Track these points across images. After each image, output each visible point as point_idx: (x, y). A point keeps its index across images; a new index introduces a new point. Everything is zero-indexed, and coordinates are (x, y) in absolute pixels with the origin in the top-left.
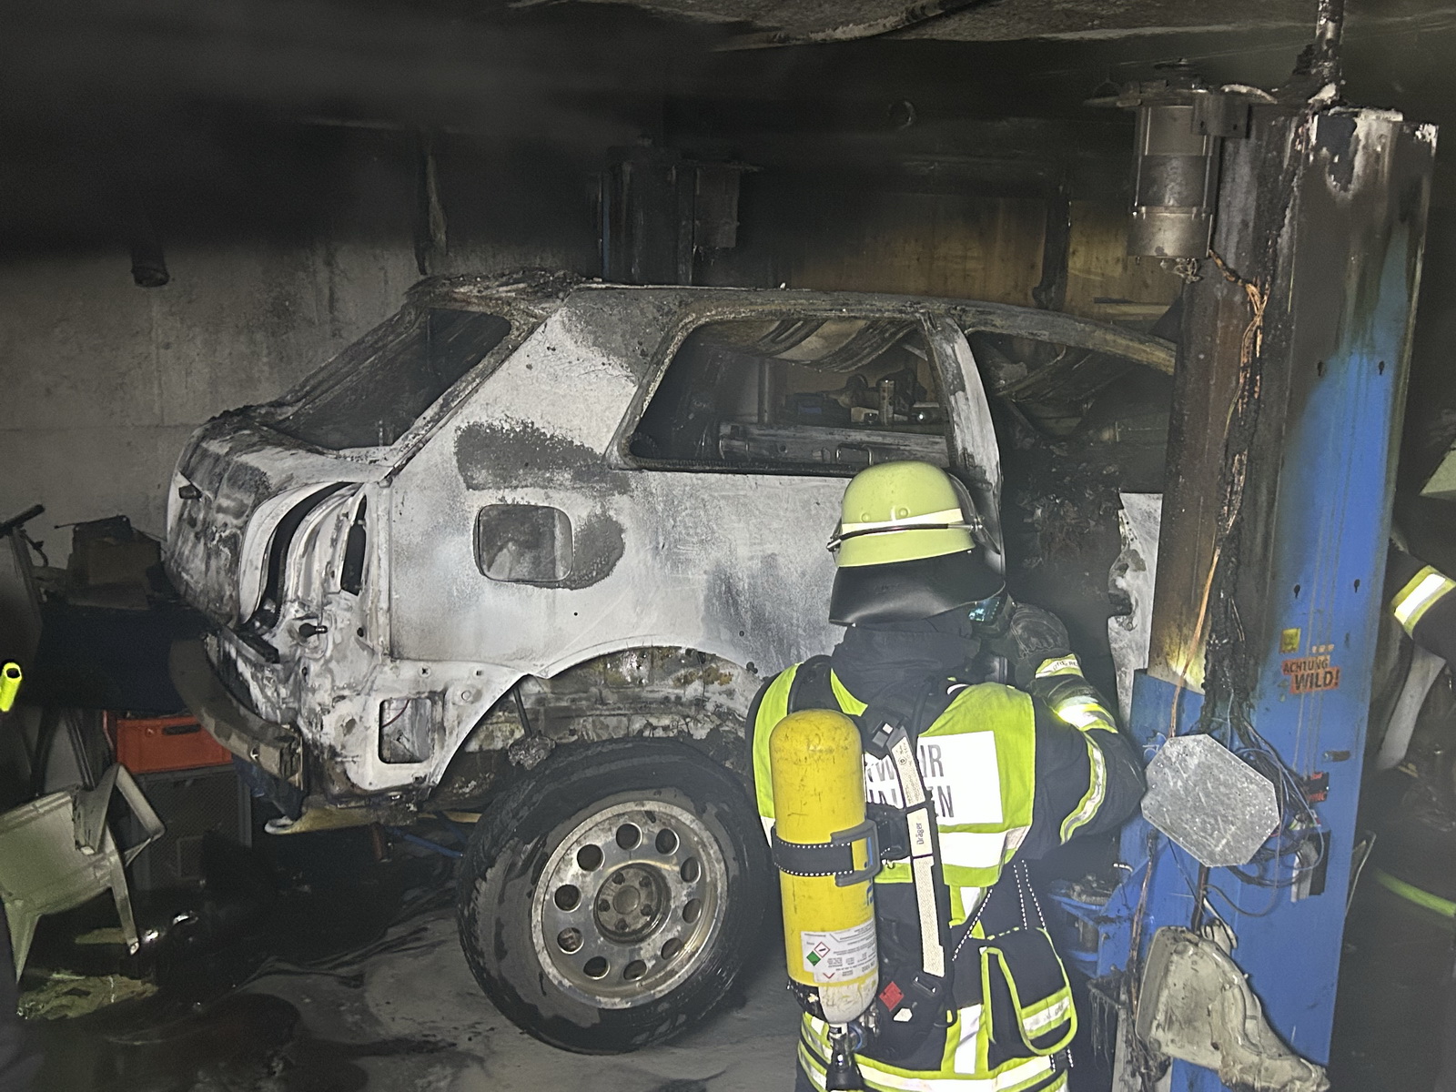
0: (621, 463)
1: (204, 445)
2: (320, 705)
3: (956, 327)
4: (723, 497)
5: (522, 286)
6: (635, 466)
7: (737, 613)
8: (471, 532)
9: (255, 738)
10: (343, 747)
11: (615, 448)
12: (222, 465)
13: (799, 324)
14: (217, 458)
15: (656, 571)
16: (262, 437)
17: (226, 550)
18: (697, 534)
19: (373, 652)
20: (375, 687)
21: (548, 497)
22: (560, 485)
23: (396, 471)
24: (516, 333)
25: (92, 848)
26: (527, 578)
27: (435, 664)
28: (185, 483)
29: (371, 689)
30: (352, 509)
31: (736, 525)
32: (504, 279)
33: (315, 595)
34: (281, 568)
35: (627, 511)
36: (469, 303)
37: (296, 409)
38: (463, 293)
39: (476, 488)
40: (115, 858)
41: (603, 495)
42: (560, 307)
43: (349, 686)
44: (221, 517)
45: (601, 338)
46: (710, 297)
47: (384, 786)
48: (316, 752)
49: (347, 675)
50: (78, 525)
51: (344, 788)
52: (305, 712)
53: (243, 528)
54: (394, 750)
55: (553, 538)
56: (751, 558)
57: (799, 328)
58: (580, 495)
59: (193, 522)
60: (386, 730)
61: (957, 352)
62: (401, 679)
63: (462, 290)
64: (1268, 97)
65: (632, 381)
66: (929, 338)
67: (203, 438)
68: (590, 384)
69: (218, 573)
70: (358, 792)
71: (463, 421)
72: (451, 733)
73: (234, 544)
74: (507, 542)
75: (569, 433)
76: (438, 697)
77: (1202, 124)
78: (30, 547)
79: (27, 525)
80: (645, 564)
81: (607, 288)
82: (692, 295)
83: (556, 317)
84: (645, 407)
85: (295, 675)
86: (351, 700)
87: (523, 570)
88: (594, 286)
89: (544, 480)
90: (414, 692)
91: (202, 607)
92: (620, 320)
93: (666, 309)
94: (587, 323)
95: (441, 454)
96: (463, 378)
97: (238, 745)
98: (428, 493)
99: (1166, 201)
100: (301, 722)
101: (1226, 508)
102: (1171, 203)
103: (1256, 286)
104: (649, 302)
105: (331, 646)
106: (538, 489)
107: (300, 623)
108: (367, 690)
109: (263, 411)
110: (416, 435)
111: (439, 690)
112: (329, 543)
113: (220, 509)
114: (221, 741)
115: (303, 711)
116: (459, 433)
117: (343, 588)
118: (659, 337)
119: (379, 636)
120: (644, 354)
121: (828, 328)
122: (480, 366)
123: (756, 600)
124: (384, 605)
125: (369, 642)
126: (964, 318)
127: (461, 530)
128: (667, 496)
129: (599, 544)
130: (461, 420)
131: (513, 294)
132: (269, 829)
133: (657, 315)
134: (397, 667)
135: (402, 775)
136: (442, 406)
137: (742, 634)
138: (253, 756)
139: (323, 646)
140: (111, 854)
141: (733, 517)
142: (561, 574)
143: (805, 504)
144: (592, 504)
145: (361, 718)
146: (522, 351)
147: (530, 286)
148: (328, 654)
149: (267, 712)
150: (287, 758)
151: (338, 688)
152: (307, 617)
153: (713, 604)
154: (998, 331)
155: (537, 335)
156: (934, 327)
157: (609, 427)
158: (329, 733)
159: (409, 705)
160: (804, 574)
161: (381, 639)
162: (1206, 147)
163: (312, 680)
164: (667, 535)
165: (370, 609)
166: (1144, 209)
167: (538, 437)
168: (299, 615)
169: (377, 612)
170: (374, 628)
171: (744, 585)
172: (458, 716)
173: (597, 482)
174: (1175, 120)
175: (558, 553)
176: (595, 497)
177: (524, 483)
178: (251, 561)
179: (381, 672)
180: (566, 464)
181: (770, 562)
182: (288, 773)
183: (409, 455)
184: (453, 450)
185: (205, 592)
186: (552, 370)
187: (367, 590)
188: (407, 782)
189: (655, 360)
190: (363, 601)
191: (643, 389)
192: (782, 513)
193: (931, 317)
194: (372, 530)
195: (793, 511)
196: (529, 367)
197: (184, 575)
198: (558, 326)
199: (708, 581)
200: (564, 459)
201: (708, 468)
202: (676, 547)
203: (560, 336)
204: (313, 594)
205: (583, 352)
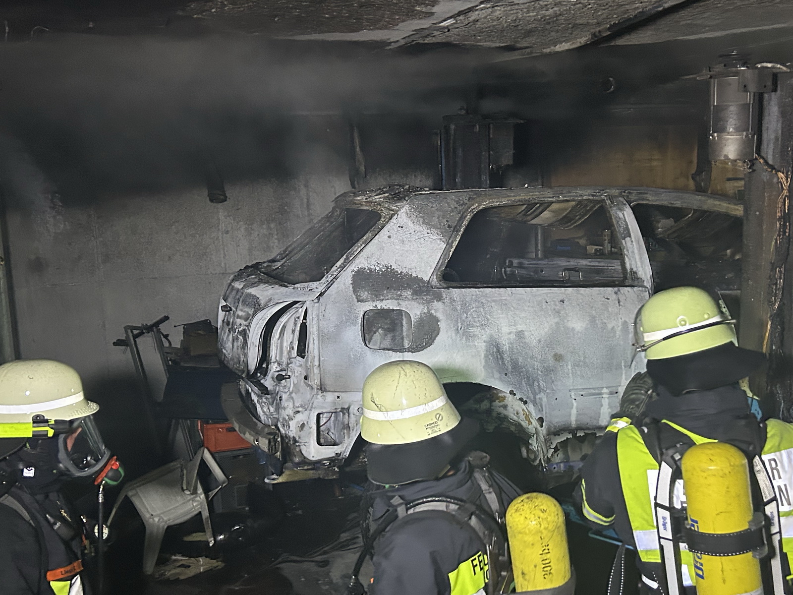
0: (438, 285)
1: (233, 284)
2: (288, 415)
3: (625, 202)
4: (494, 301)
5: (386, 195)
6: (445, 286)
7: (503, 364)
8: (360, 324)
9: (257, 434)
10: (300, 438)
11: (435, 277)
12: (240, 294)
13: (538, 205)
14: (238, 290)
15: (458, 341)
16: (260, 279)
17: (241, 337)
18: (479, 321)
19: (312, 388)
20: (314, 407)
21: (399, 304)
22: (406, 298)
23: (321, 294)
24: (383, 220)
25: (190, 491)
26: (389, 347)
27: (343, 393)
28: (225, 304)
29: (312, 407)
30: (301, 315)
31: (501, 316)
32: (379, 192)
33: (285, 360)
34: (268, 346)
35: (441, 310)
36: (362, 205)
37: (282, 263)
38: (359, 200)
39: (362, 301)
40: (203, 496)
41: (429, 302)
42: (405, 205)
43: (302, 406)
44: (238, 321)
45: (426, 219)
46: (486, 194)
47: (320, 458)
48: (287, 440)
49: (300, 400)
50: (185, 325)
51: (301, 459)
52: (281, 419)
53: (248, 326)
54: (326, 439)
55: (402, 326)
56: (510, 333)
57: (538, 207)
58: (416, 303)
59: (228, 324)
60: (322, 428)
61: (626, 216)
62: (326, 402)
63: (358, 198)
64: (784, 68)
65: (443, 241)
66: (610, 210)
67: (233, 280)
68: (421, 244)
69: (238, 349)
70: (307, 461)
71: (355, 267)
72: (353, 430)
73: (244, 333)
74: (378, 329)
75: (410, 271)
76: (346, 410)
77: (745, 86)
78: (162, 337)
79: (161, 326)
80: (451, 338)
81: (430, 193)
82: (476, 194)
83: (403, 210)
84: (451, 255)
85: (276, 400)
86: (302, 413)
87: (387, 343)
88: (423, 192)
89: (397, 295)
90: (334, 408)
91: (231, 367)
92: (436, 210)
93: (462, 202)
94: (420, 213)
95: (344, 284)
96: (356, 245)
97: (249, 437)
98: (338, 304)
99: (728, 129)
100: (279, 425)
101: (773, 298)
102: (731, 130)
103: (783, 173)
104: (452, 199)
105: (292, 385)
106: (394, 300)
107: (277, 374)
108: (309, 408)
109: (265, 265)
110: (332, 275)
111: (346, 407)
112: (291, 332)
113: (238, 317)
114: (242, 435)
115: (280, 419)
116: (353, 273)
117: (298, 355)
118: (458, 217)
119: (315, 380)
120: (449, 227)
121: (554, 206)
122: (365, 238)
123: (513, 356)
124: (317, 363)
125: (310, 383)
126: (630, 197)
127: (354, 323)
128: (463, 301)
129: (427, 328)
130: (354, 267)
131: (382, 199)
132: (266, 481)
133: (456, 206)
134: (324, 396)
135: (329, 452)
136: (345, 260)
137: (506, 374)
138: (256, 443)
139: (288, 385)
140: (201, 494)
141: (499, 312)
142: (407, 344)
143: (539, 303)
144: (422, 307)
145: (308, 422)
146: (385, 229)
147: (390, 194)
148: (291, 389)
149: (264, 420)
150: (272, 444)
151: (297, 407)
152: (281, 370)
153: (490, 359)
154: (651, 203)
155: (394, 220)
156: (612, 203)
157: (431, 266)
158: (293, 431)
159: (333, 415)
160: (540, 341)
161: (316, 381)
162: (749, 98)
163: (284, 403)
164: (463, 322)
165: (310, 366)
166: (716, 134)
167: (394, 273)
168: (277, 370)
169: (313, 367)
170: (312, 375)
171: (506, 347)
172: (356, 421)
173: (425, 295)
174: (730, 84)
175: (405, 334)
176: (424, 303)
177: (387, 298)
178: (253, 343)
179: (317, 398)
180: (409, 286)
181: (520, 334)
182: (273, 452)
183: (329, 285)
184: (351, 282)
185: (232, 359)
186: (401, 238)
187: (308, 356)
188: (331, 456)
189: (456, 230)
190: (307, 361)
191: (449, 245)
192: (526, 308)
193: (611, 198)
194: (310, 325)
195: (532, 307)
196: (389, 237)
197: (224, 351)
198: (404, 214)
199: (486, 346)
200: (407, 284)
201: (485, 285)
202: (468, 328)
203: (405, 220)
204: (284, 359)
205: (417, 228)
